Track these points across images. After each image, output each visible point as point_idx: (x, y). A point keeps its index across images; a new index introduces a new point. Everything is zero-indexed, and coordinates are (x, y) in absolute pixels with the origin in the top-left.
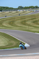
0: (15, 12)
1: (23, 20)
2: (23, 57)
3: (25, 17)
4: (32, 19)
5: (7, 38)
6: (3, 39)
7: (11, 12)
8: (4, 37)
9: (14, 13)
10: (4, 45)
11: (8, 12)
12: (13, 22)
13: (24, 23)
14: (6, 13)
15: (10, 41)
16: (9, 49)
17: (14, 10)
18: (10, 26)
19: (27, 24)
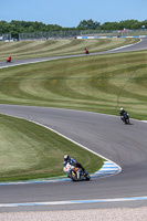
0: (67, 41)
1: (99, 72)
2: (94, 212)
3: (103, 63)
4: (129, 69)
5: (38, 140)
6: (20, 141)
7: (54, 42)
8: (25, 136)
9: (64, 47)
10: (23, 165)
11: (42, 41)
12: (60, 78)
13: (100, 83)
14: (34, 45)
15: (46, 149)
16: (44, 181)
17: (64, 36)
18: (48, 94)
19: (114, 87)
